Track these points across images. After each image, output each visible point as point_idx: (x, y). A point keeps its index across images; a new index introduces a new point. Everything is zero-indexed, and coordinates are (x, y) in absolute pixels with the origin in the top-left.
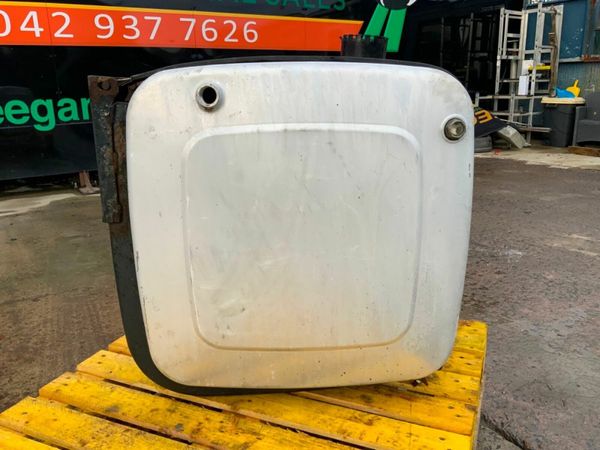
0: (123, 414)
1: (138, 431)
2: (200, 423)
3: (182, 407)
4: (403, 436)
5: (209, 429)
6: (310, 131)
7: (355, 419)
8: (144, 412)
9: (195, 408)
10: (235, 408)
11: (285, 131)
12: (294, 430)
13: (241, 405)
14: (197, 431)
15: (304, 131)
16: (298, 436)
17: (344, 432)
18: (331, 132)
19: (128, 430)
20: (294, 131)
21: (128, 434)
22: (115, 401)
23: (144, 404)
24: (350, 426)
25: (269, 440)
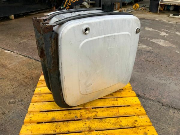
0: (58, 119)
1: (66, 122)
2: (80, 114)
3: (71, 111)
4: (125, 101)
5: (83, 115)
6: (110, 36)
7: (113, 100)
8: (63, 117)
9: (75, 110)
10: (85, 107)
11: (105, 37)
12: (103, 107)
13: (86, 106)
14: (81, 116)
15: (109, 36)
16: (105, 109)
17: (113, 104)
18: (115, 36)
19: (63, 123)
20: (107, 37)
21: (65, 124)
22: (51, 117)
23: (61, 115)
24: (113, 102)
25: (100, 112)
